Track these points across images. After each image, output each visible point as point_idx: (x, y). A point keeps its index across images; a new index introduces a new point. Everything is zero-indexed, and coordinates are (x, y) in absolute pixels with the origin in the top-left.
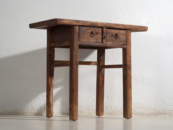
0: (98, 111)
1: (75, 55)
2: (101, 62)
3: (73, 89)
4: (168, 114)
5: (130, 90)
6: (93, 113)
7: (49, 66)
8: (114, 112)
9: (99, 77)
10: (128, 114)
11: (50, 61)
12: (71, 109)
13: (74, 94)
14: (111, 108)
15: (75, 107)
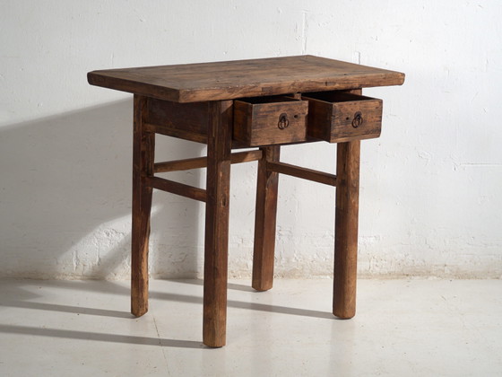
0: (260, 278)
1: (223, 180)
2: (272, 152)
3: (215, 268)
4: (434, 275)
5: (354, 246)
6: (239, 272)
7: (141, 183)
8: (295, 269)
9: (265, 191)
10: (347, 307)
11: (144, 169)
12: (210, 319)
13: (218, 281)
14: (288, 261)
15: (221, 313)
